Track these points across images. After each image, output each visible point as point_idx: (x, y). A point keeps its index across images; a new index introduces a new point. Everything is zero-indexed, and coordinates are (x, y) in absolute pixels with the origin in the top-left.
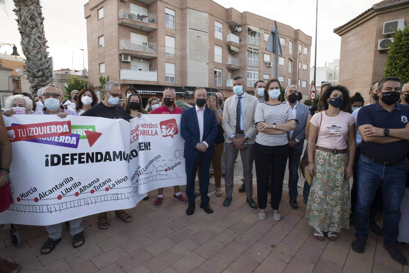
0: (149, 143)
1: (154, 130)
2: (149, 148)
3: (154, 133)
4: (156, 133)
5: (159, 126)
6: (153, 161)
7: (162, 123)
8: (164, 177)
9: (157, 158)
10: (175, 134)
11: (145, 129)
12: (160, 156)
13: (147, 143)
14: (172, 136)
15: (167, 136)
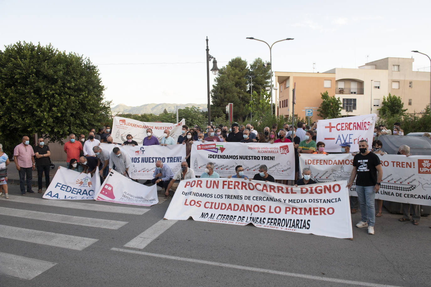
0: (274, 157)
1: (276, 150)
2: (273, 159)
3: (276, 152)
4: (278, 152)
5: (279, 148)
6: (275, 165)
7: (281, 147)
8: (281, 175)
9: (278, 164)
10: (287, 153)
11: (272, 150)
12: (279, 164)
13: (273, 157)
14: (286, 154)
15: (283, 153)
